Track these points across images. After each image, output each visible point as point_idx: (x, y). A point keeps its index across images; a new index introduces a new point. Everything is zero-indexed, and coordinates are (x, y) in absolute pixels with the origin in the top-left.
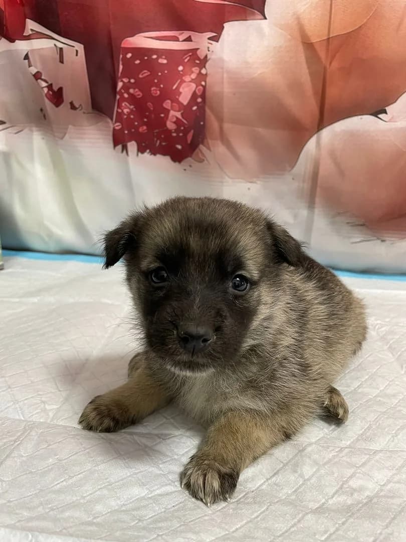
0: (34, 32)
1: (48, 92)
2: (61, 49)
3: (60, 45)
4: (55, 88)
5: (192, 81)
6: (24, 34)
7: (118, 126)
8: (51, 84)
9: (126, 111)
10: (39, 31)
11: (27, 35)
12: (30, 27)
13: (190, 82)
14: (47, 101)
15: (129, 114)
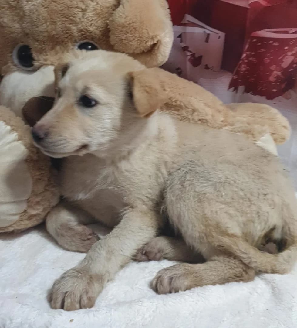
0: (189, 22)
1: (191, 58)
2: (209, 34)
3: (208, 32)
4: (197, 56)
5: (293, 55)
6: (182, 22)
7: (235, 77)
8: (194, 54)
9: (243, 69)
10: (193, 22)
11: (184, 23)
12: (187, 19)
13: (291, 55)
14: (188, 63)
15: (245, 71)
